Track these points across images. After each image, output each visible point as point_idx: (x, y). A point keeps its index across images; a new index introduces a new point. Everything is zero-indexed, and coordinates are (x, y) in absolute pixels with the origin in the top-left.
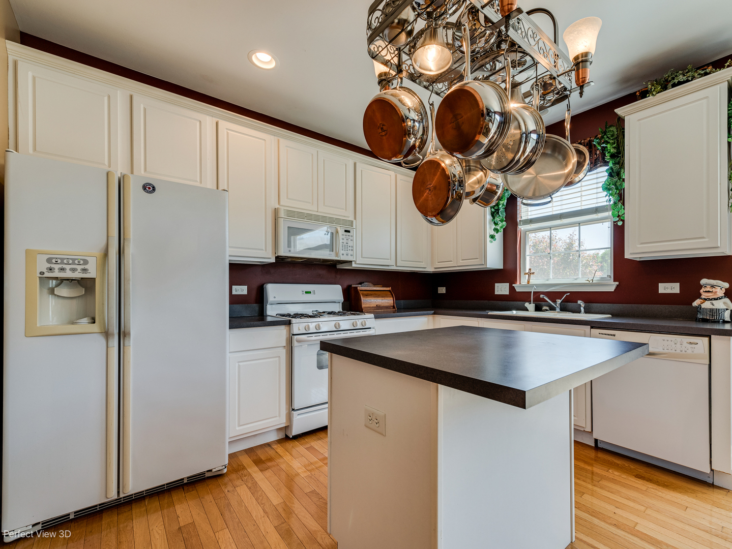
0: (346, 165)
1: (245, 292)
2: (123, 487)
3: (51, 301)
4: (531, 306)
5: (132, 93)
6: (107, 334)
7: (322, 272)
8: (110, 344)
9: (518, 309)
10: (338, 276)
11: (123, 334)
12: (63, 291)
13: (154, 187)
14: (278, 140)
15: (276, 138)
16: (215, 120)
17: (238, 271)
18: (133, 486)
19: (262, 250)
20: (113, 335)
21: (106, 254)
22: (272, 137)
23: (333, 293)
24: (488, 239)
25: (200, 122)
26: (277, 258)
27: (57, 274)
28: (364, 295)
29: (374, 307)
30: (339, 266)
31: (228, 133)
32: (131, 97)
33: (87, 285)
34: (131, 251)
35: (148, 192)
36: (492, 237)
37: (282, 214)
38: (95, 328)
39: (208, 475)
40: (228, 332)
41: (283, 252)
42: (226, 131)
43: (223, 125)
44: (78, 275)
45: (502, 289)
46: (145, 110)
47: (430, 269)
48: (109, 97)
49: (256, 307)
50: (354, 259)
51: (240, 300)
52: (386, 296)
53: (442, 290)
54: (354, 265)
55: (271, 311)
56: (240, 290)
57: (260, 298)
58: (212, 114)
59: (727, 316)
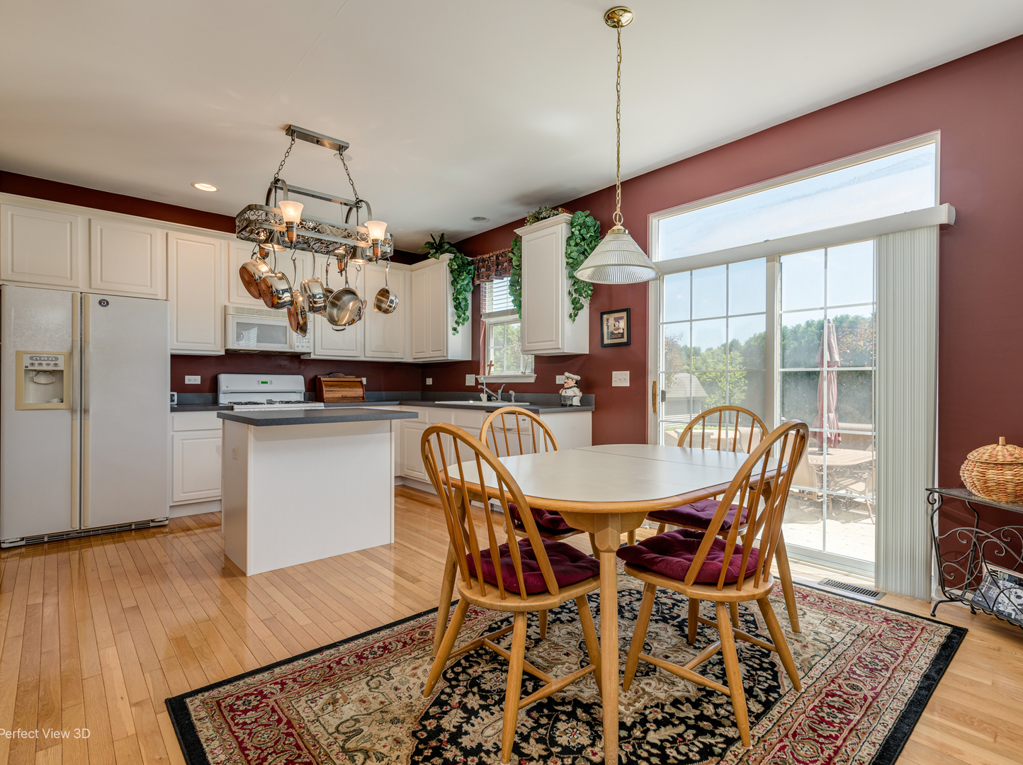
0: (303, 260)
1: (199, 382)
2: (84, 522)
3: (32, 386)
4: (484, 396)
5: (90, 217)
6: (73, 411)
8: (74, 418)
9: (474, 400)
10: (303, 367)
11: (84, 411)
12: (40, 379)
13: (107, 302)
14: (229, 243)
15: (226, 241)
16: (165, 231)
17: (181, 363)
18: (92, 522)
19: (211, 343)
20: (77, 411)
21: (71, 353)
22: (222, 241)
23: (296, 383)
24: (450, 331)
25: (151, 235)
26: (226, 350)
27: (36, 367)
28: (326, 386)
29: (340, 398)
30: (302, 357)
31: (177, 242)
32: (90, 220)
33: (57, 375)
34: (90, 350)
35: (103, 306)
36: (455, 329)
37: (231, 311)
38: (64, 404)
39: (152, 524)
40: (170, 415)
41: (233, 345)
42: (175, 240)
43: (172, 235)
44: (51, 368)
45: (470, 380)
46: (101, 230)
47: (408, 359)
48: (71, 223)
49: (209, 396)
50: (312, 351)
51: (193, 389)
52: (355, 387)
53: (429, 381)
54: (313, 357)
55: (224, 400)
56: (193, 380)
57: (214, 387)
58: (163, 228)
59: (576, 402)
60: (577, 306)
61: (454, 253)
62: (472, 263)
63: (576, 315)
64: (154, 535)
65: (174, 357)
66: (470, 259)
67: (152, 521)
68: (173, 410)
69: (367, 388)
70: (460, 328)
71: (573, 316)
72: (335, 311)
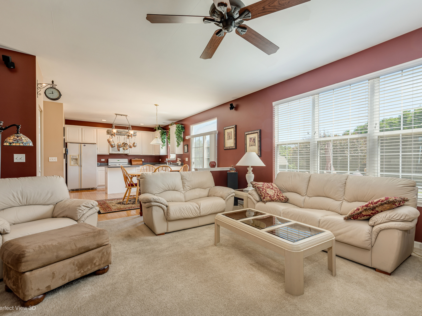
2: (81, 187)
3: (72, 161)
6: (79, 166)
7: (124, 156)
10: (128, 157)
11: (81, 166)
12: (74, 160)
17: (100, 156)
18: (83, 187)
19: (106, 152)
21: (79, 155)
23: (126, 161)
24: (161, 148)
25: (94, 130)
26: (110, 154)
27: (73, 158)
28: (133, 161)
29: (136, 164)
32: (82, 128)
33: (76, 159)
34: (82, 154)
35: (84, 146)
38: (77, 165)
40: (97, 167)
41: (111, 152)
43: (98, 130)
44: (75, 158)
45: (167, 160)
46: (84, 130)
47: (153, 155)
48: (79, 129)
49: (106, 163)
50: (129, 153)
51: (103, 162)
52: (140, 161)
53: (160, 160)
54: (129, 154)
55: (109, 164)
56: (103, 160)
57: (107, 162)
58: (96, 128)
59: (179, 164)
60: (179, 144)
61: (161, 130)
62: (166, 132)
63: (179, 146)
64: (94, 191)
65: (98, 155)
66: (165, 131)
67: (94, 188)
68: (98, 166)
69: (143, 162)
70: (163, 147)
71: (178, 146)
72: (124, 147)
